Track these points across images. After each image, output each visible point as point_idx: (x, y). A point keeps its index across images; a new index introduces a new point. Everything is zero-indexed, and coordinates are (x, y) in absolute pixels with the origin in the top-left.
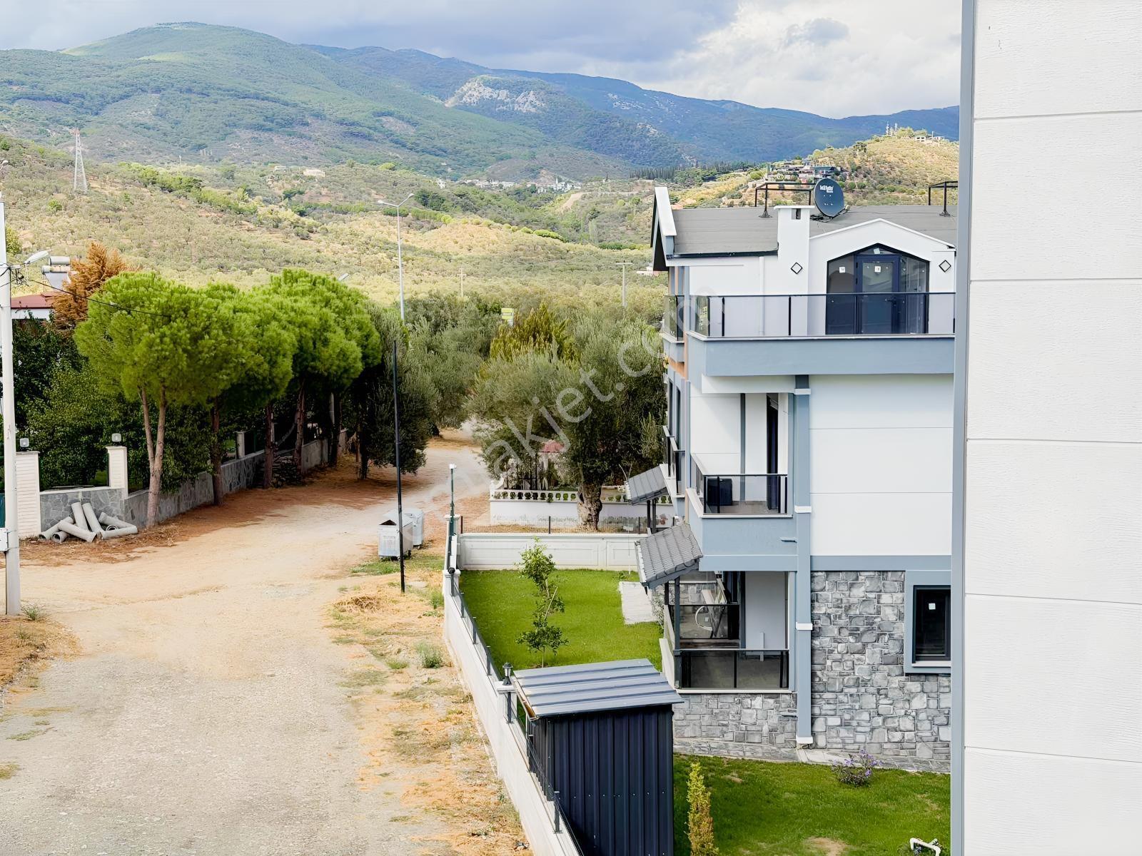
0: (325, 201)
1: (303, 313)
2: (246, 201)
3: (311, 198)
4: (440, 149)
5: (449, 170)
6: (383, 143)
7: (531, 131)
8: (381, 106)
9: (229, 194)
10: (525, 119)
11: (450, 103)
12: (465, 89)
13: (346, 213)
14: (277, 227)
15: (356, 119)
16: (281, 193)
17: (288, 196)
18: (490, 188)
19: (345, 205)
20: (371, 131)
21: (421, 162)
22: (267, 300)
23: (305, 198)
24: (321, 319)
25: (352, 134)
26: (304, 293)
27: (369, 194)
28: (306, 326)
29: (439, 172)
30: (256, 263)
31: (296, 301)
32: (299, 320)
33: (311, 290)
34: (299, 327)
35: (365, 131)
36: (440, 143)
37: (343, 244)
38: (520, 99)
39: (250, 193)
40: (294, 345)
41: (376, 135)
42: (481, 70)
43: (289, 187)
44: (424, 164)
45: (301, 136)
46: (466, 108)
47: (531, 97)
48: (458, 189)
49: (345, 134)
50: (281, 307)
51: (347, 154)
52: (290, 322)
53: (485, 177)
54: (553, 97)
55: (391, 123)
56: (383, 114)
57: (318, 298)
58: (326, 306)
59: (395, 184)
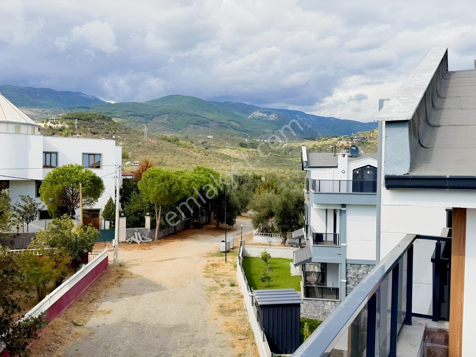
0: (213, 145)
1: (202, 179)
2: (191, 145)
3: (209, 144)
4: (246, 130)
5: (249, 136)
6: (230, 129)
7: (273, 126)
8: (230, 118)
9: (186, 142)
10: (272, 122)
11: (250, 117)
12: (254, 113)
13: (219, 148)
14: (199, 152)
15: (223, 122)
16: (201, 142)
17: (203, 143)
18: (260, 142)
19: (218, 146)
20: (227, 125)
21: (241, 134)
22: (192, 175)
23: (208, 144)
24: (207, 181)
25: (222, 126)
26: (202, 173)
27: (226, 143)
28: (202, 183)
29: (246, 137)
30: (193, 163)
31: (200, 176)
32: (201, 181)
33: (205, 172)
34: (201, 183)
35: (225, 125)
36: (246, 129)
37: (217, 157)
38: (270, 116)
39: (192, 142)
40: (199, 188)
41: (228, 126)
42: (259, 108)
43: (203, 141)
44: (242, 135)
45: (207, 127)
46: (254, 118)
47: (273, 115)
48: (251, 141)
49: (219, 126)
50: (196, 177)
51: (220, 132)
52: (198, 182)
53: (259, 139)
54: (280, 116)
55: (233, 123)
56: (231, 121)
57: (206, 174)
58: (208, 177)
59: (233, 140)
